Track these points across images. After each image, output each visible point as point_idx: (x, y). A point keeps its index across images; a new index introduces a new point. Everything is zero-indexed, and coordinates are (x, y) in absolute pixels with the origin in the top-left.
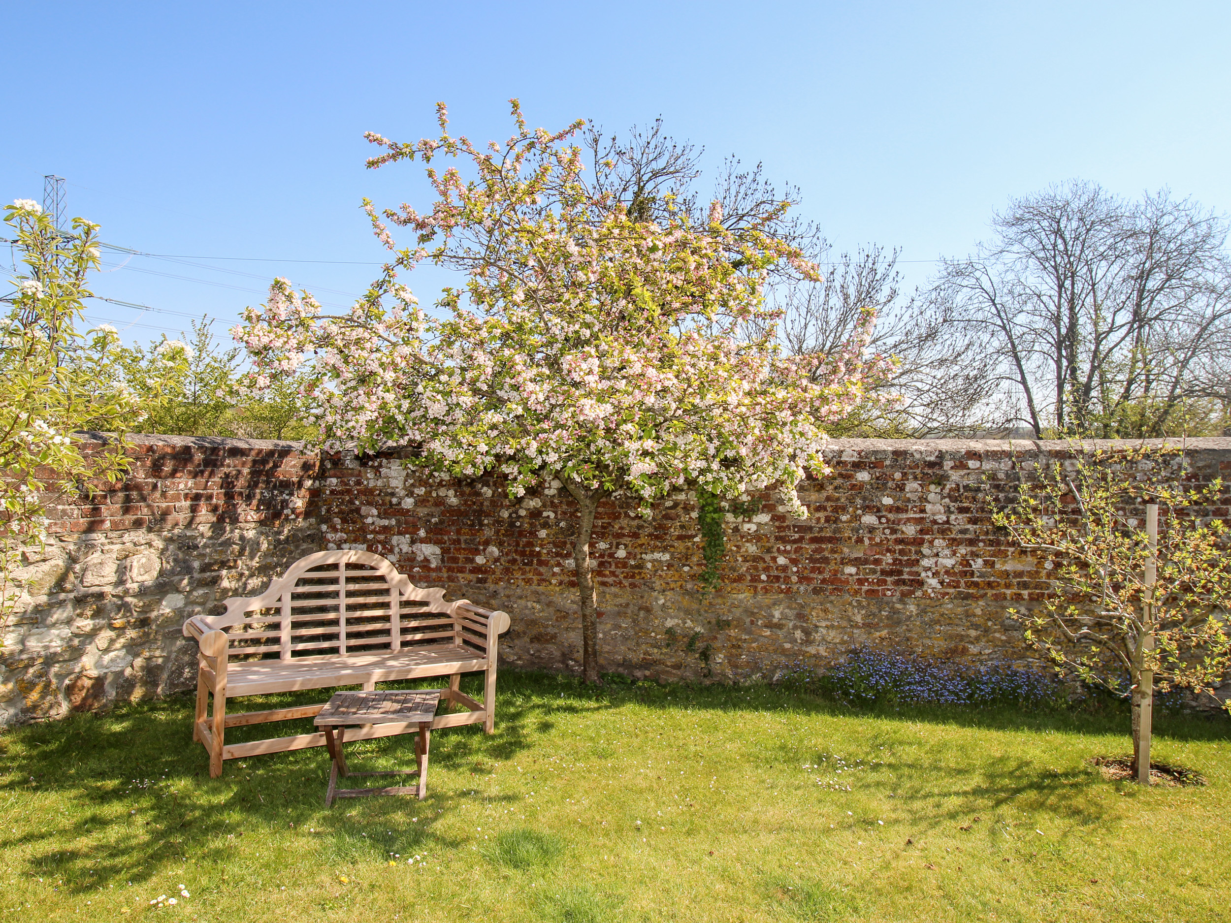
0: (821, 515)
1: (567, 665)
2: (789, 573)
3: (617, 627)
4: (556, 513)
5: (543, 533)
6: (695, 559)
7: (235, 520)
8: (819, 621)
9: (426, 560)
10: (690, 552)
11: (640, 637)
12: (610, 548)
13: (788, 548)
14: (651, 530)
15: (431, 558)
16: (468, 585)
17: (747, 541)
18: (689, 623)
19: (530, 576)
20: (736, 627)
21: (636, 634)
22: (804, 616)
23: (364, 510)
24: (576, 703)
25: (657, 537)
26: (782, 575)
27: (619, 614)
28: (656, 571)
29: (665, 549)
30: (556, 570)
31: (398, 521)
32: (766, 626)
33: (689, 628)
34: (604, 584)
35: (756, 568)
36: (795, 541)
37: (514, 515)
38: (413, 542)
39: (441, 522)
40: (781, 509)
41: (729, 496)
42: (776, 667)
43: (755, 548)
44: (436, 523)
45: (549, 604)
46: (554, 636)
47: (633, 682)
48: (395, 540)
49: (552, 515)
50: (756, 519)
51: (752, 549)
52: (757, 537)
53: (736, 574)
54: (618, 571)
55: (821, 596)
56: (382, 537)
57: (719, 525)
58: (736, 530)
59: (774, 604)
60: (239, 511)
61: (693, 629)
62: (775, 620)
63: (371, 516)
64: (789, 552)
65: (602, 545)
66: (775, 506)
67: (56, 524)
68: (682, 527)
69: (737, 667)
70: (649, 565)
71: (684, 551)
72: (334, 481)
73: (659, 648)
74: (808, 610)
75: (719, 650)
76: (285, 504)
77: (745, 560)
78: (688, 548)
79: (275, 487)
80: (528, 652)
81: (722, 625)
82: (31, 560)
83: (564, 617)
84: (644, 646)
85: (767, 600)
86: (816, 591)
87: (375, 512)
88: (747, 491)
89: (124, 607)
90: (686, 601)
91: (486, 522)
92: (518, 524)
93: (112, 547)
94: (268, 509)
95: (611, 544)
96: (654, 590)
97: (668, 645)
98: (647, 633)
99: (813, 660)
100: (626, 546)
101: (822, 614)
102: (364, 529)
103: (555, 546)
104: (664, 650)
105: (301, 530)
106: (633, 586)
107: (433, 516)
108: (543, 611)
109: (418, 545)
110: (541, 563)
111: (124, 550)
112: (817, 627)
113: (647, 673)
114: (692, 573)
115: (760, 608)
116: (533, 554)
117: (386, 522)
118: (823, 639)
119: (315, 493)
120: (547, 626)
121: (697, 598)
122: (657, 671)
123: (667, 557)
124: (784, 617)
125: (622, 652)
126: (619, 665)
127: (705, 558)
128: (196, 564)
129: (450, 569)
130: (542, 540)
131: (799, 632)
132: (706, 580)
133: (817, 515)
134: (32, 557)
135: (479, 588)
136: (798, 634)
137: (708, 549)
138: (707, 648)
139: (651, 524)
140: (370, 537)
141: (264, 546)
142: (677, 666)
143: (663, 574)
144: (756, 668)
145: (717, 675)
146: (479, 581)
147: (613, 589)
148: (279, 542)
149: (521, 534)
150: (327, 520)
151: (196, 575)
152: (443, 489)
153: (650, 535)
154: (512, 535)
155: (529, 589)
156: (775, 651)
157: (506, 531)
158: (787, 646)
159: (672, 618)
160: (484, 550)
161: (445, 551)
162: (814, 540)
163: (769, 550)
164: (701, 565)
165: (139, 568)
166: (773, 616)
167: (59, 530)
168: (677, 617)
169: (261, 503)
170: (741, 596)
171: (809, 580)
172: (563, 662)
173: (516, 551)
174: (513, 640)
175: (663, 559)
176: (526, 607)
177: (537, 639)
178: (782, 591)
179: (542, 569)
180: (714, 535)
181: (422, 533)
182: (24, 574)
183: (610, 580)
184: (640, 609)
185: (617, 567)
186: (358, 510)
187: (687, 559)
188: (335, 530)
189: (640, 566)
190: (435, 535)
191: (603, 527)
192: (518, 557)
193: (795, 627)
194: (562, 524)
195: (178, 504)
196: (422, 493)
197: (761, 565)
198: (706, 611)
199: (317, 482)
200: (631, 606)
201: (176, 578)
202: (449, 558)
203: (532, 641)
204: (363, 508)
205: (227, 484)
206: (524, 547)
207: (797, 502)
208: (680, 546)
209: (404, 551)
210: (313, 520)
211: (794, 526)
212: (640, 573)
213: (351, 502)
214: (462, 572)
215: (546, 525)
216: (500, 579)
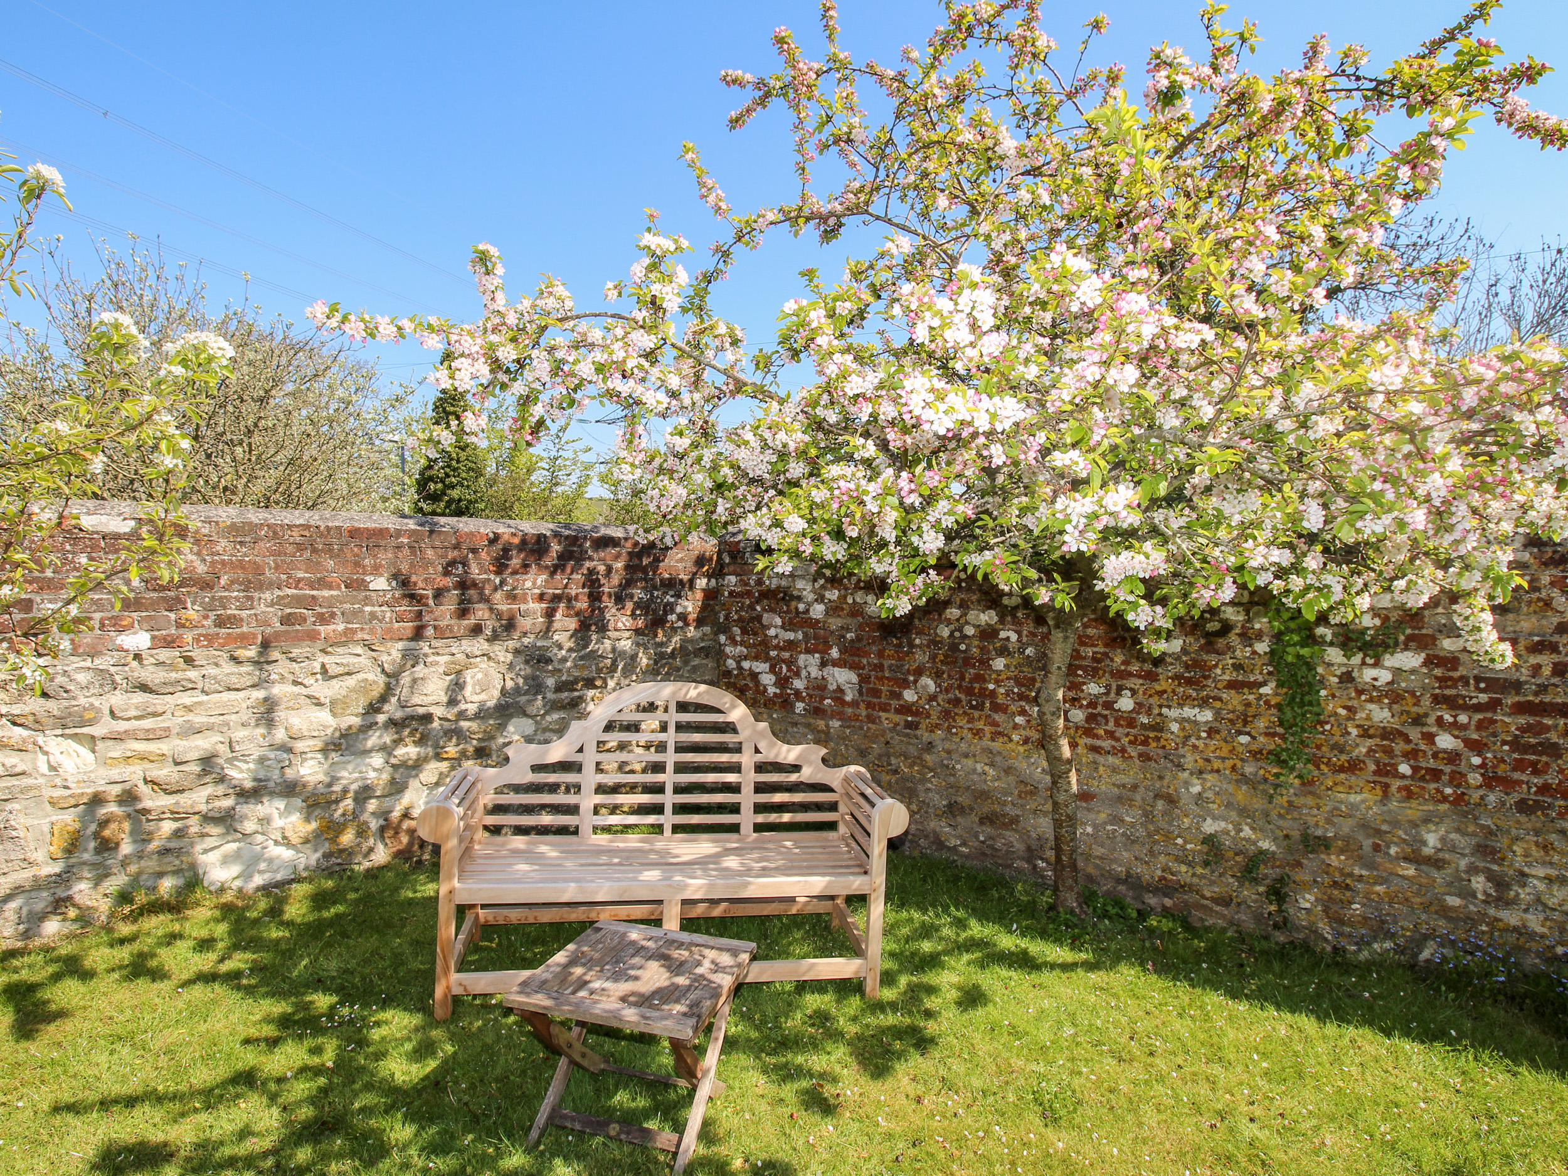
0: (1546, 661)
1: (1035, 867)
2: (1463, 767)
3: (1117, 820)
4: (1019, 633)
5: (999, 663)
6: (1261, 724)
7: (603, 629)
8: (1529, 865)
9: (840, 690)
10: (1251, 711)
11: (1156, 842)
12: (1107, 694)
13: (1463, 718)
14: (1179, 669)
15: (846, 687)
16: (893, 729)
17: (1371, 700)
18: (1247, 832)
19: (980, 725)
20: (1342, 851)
21: (1150, 835)
22: (1494, 852)
23: (766, 618)
24: (1036, 948)
25: (1189, 682)
26: (1448, 769)
27: (1120, 799)
28: (1187, 738)
29: (1204, 703)
30: (1019, 720)
31: (805, 635)
32: (1406, 859)
33: (1248, 840)
34: (1095, 749)
35: (1389, 752)
36: (1478, 708)
37: (957, 634)
38: (823, 664)
39: (859, 639)
40: (1448, 645)
41: (1334, 619)
42: (1426, 937)
43: (1386, 714)
44: (852, 641)
45: (1008, 771)
46: (1015, 820)
47: (1142, 915)
48: (802, 659)
49: (1014, 637)
50: (1390, 661)
51: (1381, 715)
52: (1392, 695)
53: (1344, 757)
54: (1120, 732)
55: (1539, 817)
56: (786, 655)
57: (1311, 667)
58: (1347, 678)
59: (1427, 821)
60: (608, 616)
61: (1254, 843)
62: (1427, 851)
63: (775, 626)
64: (1464, 727)
65: (1093, 688)
66: (1434, 639)
67: (362, 629)
68: (1238, 667)
69: (1341, 922)
70: (1175, 727)
71: (1240, 708)
72: (733, 579)
73: (1190, 864)
74: (1506, 841)
75: (1305, 886)
76: (669, 608)
77: (1365, 734)
78: (1248, 705)
79: (655, 588)
80: (977, 838)
81: (1314, 844)
82: (331, 672)
83: (1031, 793)
84: (1162, 858)
85: (1414, 810)
86: (1523, 806)
87: (778, 621)
88: (1374, 611)
89: (456, 733)
90: (1242, 794)
91: (917, 641)
92: (963, 647)
93: (437, 658)
94: (646, 614)
95: (1108, 687)
96: (1180, 767)
97: (1206, 864)
98: (1168, 837)
99: (1512, 938)
100: (1134, 692)
101: (1536, 853)
102: (765, 644)
103: (1019, 684)
104: (1199, 870)
105: (691, 641)
106: (1145, 757)
107: (848, 630)
108: (999, 779)
109: (829, 669)
110: (996, 708)
111: (453, 663)
112: (1523, 874)
113: (1168, 902)
114: (1255, 747)
115: (1395, 824)
116: (984, 694)
117: (791, 636)
118: (1538, 900)
119: (710, 595)
120: (1005, 804)
121: (1264, 791)
122: (1186, 902)
123: (1207, 716)
124: (1446, 844)
125: (1124, 860)
126: (1119, 881)
127: (1281, 724)
128: (550, 682)
129: (869, 705)
130: (999, 673)
131: (1481, 879)
132: (1282, 763)
133: (1534, 660)
134: (333, 670)
135: (907, 735)
136: (1479, 883)
137: (1287, 710)
138: (1281, 880)
139: (1178, 658)
140: (773, 653)
141: (644, 661)
142: (1225, 901)
143: (1200, 744)
144: (1381, 930)
145: (1299, 929)
146: (909, 725)
147: (1110, 759)
148: (662, 656)
149: (967, 662)
150: (725, 629)
151: (550, 696)
152: (860, 593)
153: (1177, 677)
154: (955, 662)
155: (978, 745)
156: (1426, 907)
157: (946, 656)
158: (1453, 901)
159: (1214, 818)
160: (915, 682)
161: (863, 680)
162: (1521, 708)
163: (1418, 721)
164: (1274, 735)
165: (474, 685)
166: (1424, 843)
167: (366, 637)
168: (1225, 819)
169: (637, 606)
170: (1354, 798)
171: (1509, 784)
172: (1029, 860)
173: (960, 687)
174: (954, 816)
175: (1199, 718)
176: (975, 770)
177: (988, 819)
178: (1445, 799)
179: (998, 717)
180: (1301, 685)
181: (835, 653)
182: (325, 691)
183: (1107, 744)
184: (1157, 796)
185: (1117, 724)
186: (759, 618)
187: (1245, 723)
188: (734, 643)
189: (1159, 727)
190: (851, 657)
191: (1094, 659)
192: (962, 696)
193: (1473, 870)
194: (1029, 651)
195: (523, 607)
196: (835, 597)
197: (1399, 747)
198: (1280, 816)
199: (713, 581)
200: (1142, 790)
201: (523, 699)
202: (869, 690)
203: (982, 822)
204: (765, 615)
205: (592, 582)
206: (971, 681)
207: (1489, 635)
208: (1233, 699)
209: (813, 675)
210: (707, 629)
211: (1478, 679)
212: (1158, 739)
213: (752, 607)
214: (885, 710)
215: (1003, 651)
216: (937, 726)
